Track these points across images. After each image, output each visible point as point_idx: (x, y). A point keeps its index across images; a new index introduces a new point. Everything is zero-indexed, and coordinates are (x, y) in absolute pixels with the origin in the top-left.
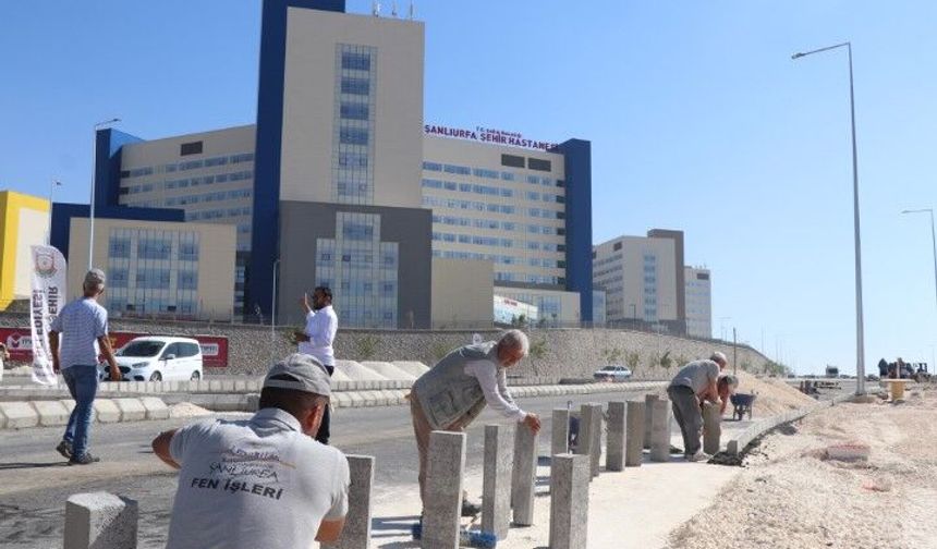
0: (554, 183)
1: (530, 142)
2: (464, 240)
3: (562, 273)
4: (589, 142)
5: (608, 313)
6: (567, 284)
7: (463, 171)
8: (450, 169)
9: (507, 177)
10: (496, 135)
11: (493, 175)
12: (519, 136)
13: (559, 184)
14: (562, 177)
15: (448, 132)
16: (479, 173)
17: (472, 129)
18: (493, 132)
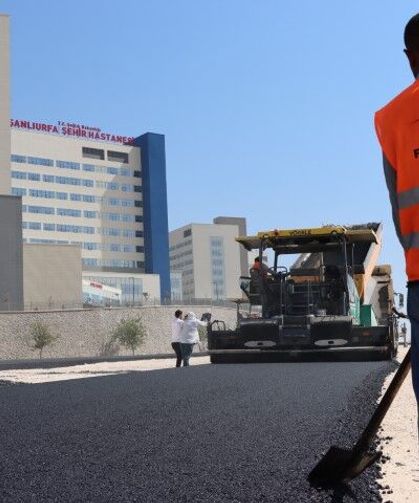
0: (132, 173)
1: (108, 136)
2: (48, 228)
3: (141, 257)
4: (163, 136)
5: (184, 294)
6: (146, 267)
7: (47, 163)
8: (33, 161)
9: (88, 168)
10: (76, 129)
11: (74, 166)
12: (99, 130)
13: (136, 174)
14: (138, 168)
15: (31, 126)
16: (61, 164)
17: (54, 124)
18: (74, 126)
